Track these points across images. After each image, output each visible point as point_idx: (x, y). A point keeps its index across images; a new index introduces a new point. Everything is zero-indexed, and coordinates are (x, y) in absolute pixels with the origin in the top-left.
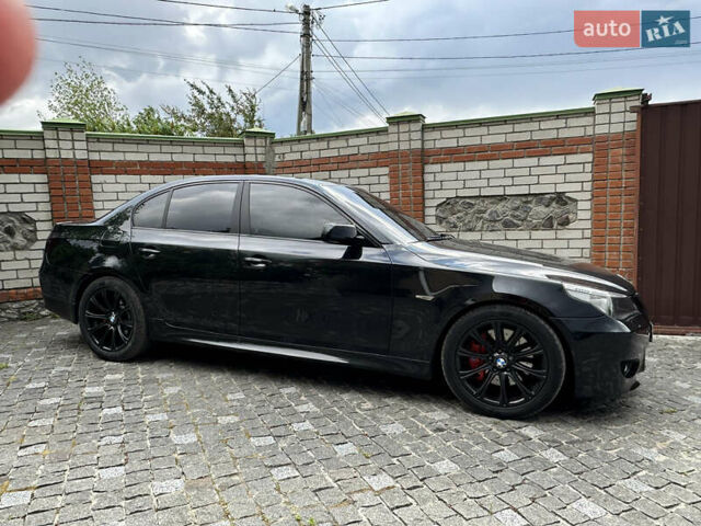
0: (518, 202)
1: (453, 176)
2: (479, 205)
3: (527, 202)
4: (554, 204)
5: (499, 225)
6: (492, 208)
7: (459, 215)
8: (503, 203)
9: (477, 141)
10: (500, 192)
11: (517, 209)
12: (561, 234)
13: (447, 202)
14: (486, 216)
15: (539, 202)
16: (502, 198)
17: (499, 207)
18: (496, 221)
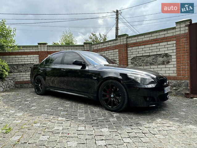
0: (154, 57)
1: (135, 50)
2: (143, 58)
3: (156, 57)
4: (165, 57)
5: (148, 64)
6: (147, 59)
7: (137, 62)
8: (149, 58)
9: (141, 40)
10: (148, 54)
11: (154, 59)
12: (167, 66)
13: (134, 58)
14: (145, 61)
15: (160, 57)
16: (149, 56)
17: (148, 59)
18: (147, 63)
